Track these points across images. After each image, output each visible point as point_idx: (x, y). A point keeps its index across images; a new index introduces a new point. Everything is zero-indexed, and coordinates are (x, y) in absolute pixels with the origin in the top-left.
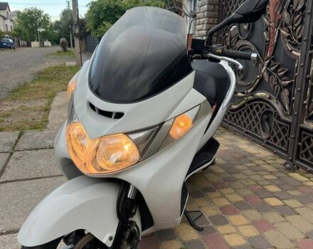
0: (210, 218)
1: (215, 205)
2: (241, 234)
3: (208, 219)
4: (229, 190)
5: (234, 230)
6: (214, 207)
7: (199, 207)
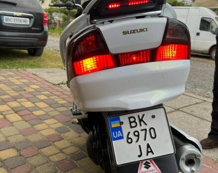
0: (70, 131)
1: (68, 140)
2: (47, 124)
3: (71, 130)
4: (56, 159)
5: (51, 126)
6: (68, 138)
7: (79, 137)
